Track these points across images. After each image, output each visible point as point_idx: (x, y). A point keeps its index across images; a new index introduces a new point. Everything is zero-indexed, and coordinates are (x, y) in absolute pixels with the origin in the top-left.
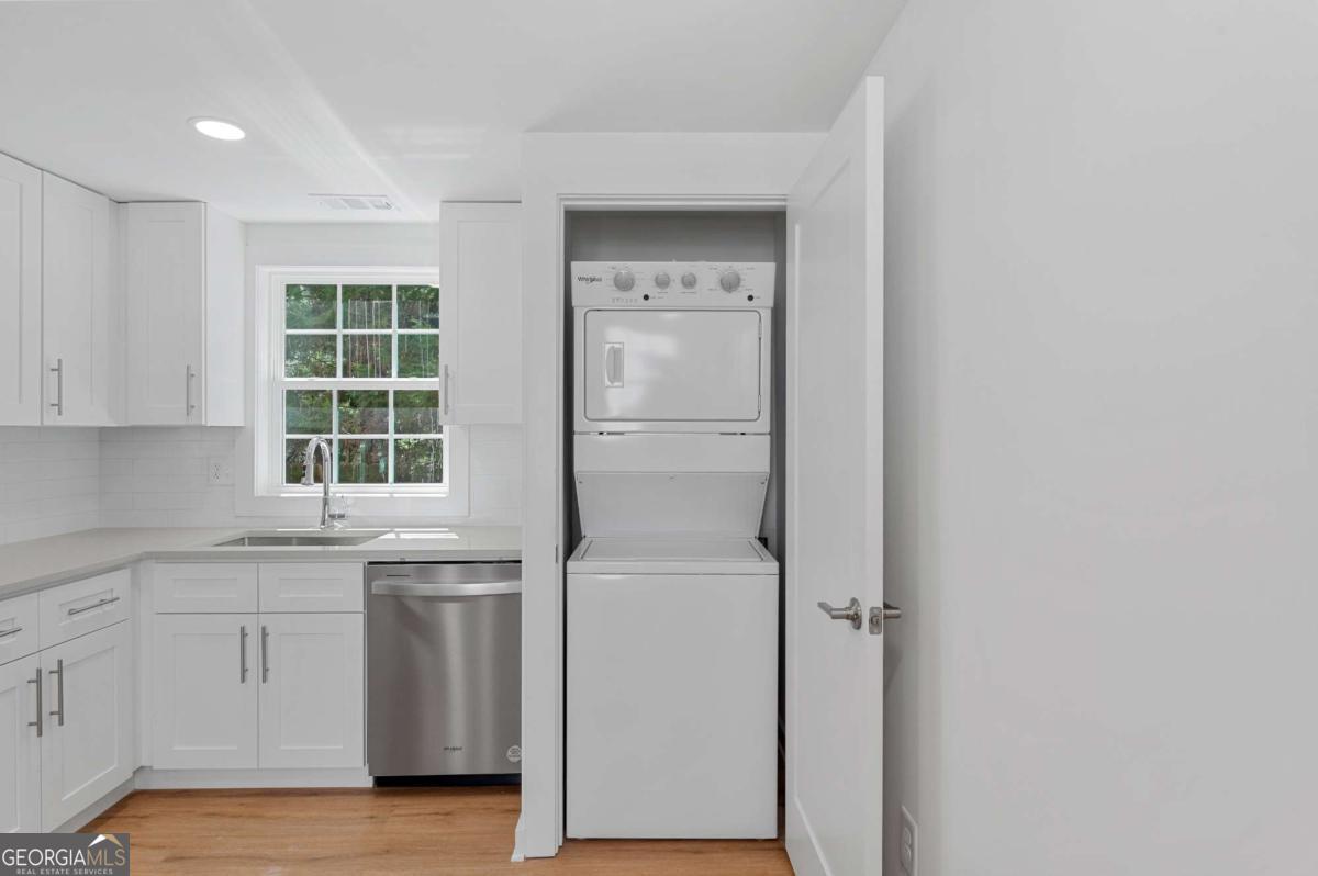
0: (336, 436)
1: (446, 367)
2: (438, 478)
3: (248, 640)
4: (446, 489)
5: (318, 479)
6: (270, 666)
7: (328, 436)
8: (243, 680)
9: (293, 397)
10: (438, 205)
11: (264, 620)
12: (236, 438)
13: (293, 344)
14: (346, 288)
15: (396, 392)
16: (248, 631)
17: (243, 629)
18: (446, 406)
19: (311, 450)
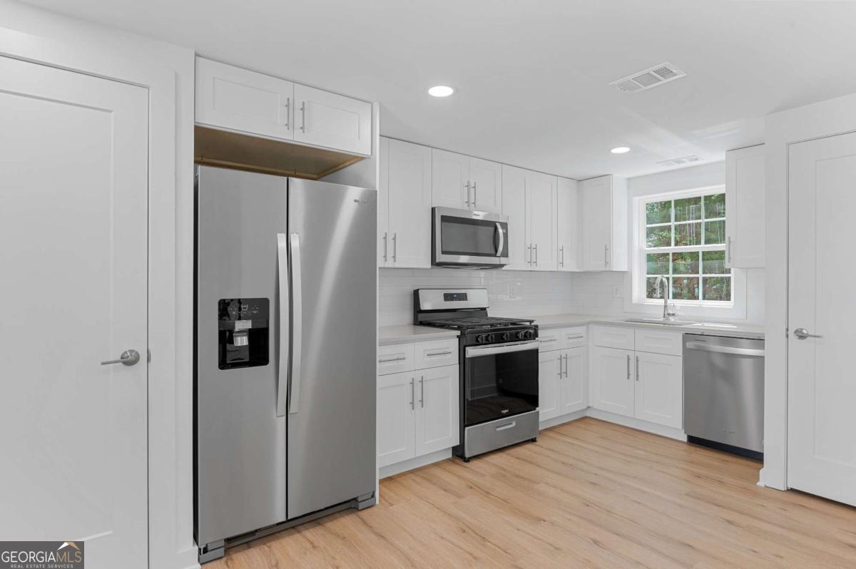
0: (671, 276)
1: (729, 238)
2: (728, 297)
3: (630, 362)
4: (733, 304)
5: (662, 297)
6: (640, 374)
7: (668, 276)
8: (628, 378)
9: (650, 258)
10: (724, 154)
11: (638, 354)
12: (624, 276)
13: (650, 232)
14: (676, 202)
15: (703, 252)
16: (630, 357)
17: (628, 356)
18: (730, 258)
19: (658, 281)
